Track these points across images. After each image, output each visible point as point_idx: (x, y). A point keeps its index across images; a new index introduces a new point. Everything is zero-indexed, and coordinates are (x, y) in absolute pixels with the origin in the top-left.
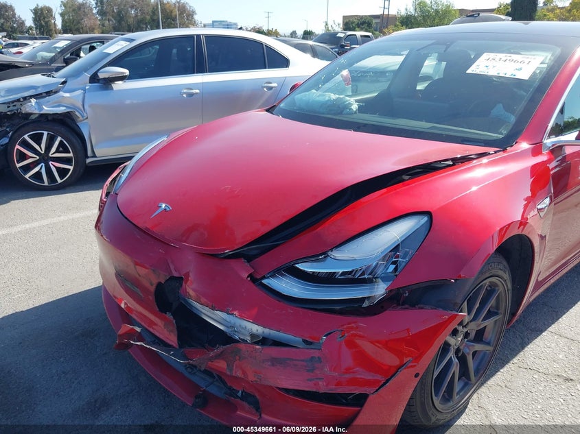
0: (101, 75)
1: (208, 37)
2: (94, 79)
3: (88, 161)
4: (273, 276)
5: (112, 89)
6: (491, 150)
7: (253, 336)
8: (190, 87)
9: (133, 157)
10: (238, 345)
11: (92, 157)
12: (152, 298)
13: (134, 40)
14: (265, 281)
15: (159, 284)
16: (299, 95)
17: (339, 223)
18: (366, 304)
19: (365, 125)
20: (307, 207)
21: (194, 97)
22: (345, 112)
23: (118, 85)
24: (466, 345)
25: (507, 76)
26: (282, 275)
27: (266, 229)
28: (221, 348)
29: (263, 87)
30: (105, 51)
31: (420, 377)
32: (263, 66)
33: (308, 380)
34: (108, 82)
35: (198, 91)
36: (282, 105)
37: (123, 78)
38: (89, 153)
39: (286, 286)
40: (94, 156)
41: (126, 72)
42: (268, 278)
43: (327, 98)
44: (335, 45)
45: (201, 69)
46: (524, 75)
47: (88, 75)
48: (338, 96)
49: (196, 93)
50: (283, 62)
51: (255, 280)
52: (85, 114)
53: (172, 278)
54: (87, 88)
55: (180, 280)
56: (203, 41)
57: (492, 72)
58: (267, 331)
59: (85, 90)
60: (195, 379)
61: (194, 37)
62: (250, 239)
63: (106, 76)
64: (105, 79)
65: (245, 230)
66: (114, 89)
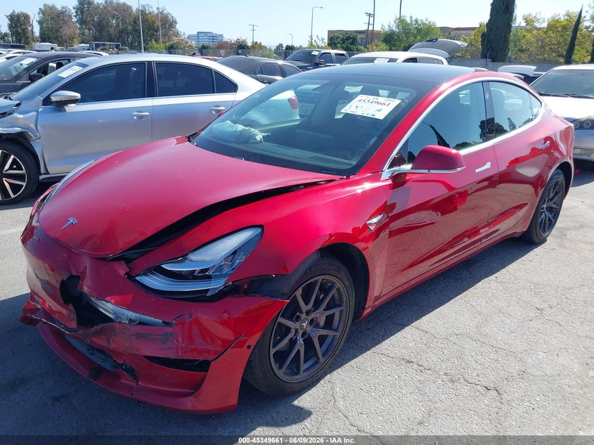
0: (53, 99)
1: (159, 64)
2: (47, 101)
3: (41, 177)
4: (144, 274)
5: (65, 111)
6: (337, 177)
7: (131, 321)
8: (140, 109)
9: (65, 176)
10: (114, 324)
11: (45, 174)
12: (58, 293)
13: (88, 66)
14: (137, 278)
15: (63, 281)
16: (217, 125)
17: (198, 233)
18: (208, 294)
19: (255, 154)
20: (175, 221)
21: (144, 118)
22: (250, 141)
23: (71, 108)
24: (312, 330)
25: (369, 116)
26: (153, 274)
27: (141, 239)
28: (101, 326)
29: (211, 110)
30: (60, 75)
31: (252, 349)
32: (211, 90)
33: (163, 349)
34: (61, 105)
35: (147, 114)
36: (203, 133)
37: (75, 101)
38: (42, 170)
39: (155, 282)
40: (47, 173)
41: (78, 95)
42: (141, 276)
43: (234, 129)
44: (309, 62)
45: (151, 93)
46: (381, 116)
47: (41, 98)
48: (244, 127)
49: (146, 116)
50: (231, 87)
51: (130, 277)
52: (38, 134)
53: (72, 277)
54: (40, 110)
55: (78, 277)
56: (154, 67)
57: (359, 112)
58: (138, 315)
59: (38, 112)
60: (94, 358)
61: (145, 64)
62: (128, 246)
63: (58, 99)
64: (57, 102)
65: (126, 239)
66: (67, 111)
